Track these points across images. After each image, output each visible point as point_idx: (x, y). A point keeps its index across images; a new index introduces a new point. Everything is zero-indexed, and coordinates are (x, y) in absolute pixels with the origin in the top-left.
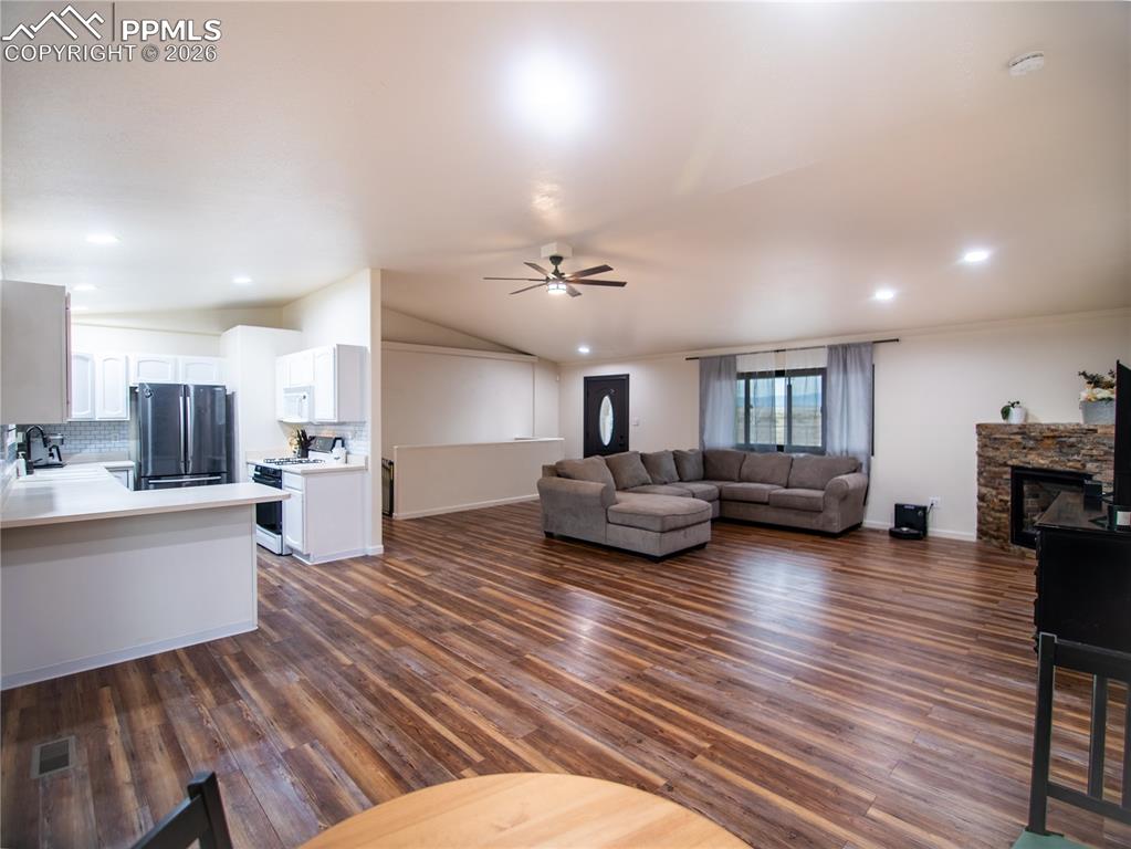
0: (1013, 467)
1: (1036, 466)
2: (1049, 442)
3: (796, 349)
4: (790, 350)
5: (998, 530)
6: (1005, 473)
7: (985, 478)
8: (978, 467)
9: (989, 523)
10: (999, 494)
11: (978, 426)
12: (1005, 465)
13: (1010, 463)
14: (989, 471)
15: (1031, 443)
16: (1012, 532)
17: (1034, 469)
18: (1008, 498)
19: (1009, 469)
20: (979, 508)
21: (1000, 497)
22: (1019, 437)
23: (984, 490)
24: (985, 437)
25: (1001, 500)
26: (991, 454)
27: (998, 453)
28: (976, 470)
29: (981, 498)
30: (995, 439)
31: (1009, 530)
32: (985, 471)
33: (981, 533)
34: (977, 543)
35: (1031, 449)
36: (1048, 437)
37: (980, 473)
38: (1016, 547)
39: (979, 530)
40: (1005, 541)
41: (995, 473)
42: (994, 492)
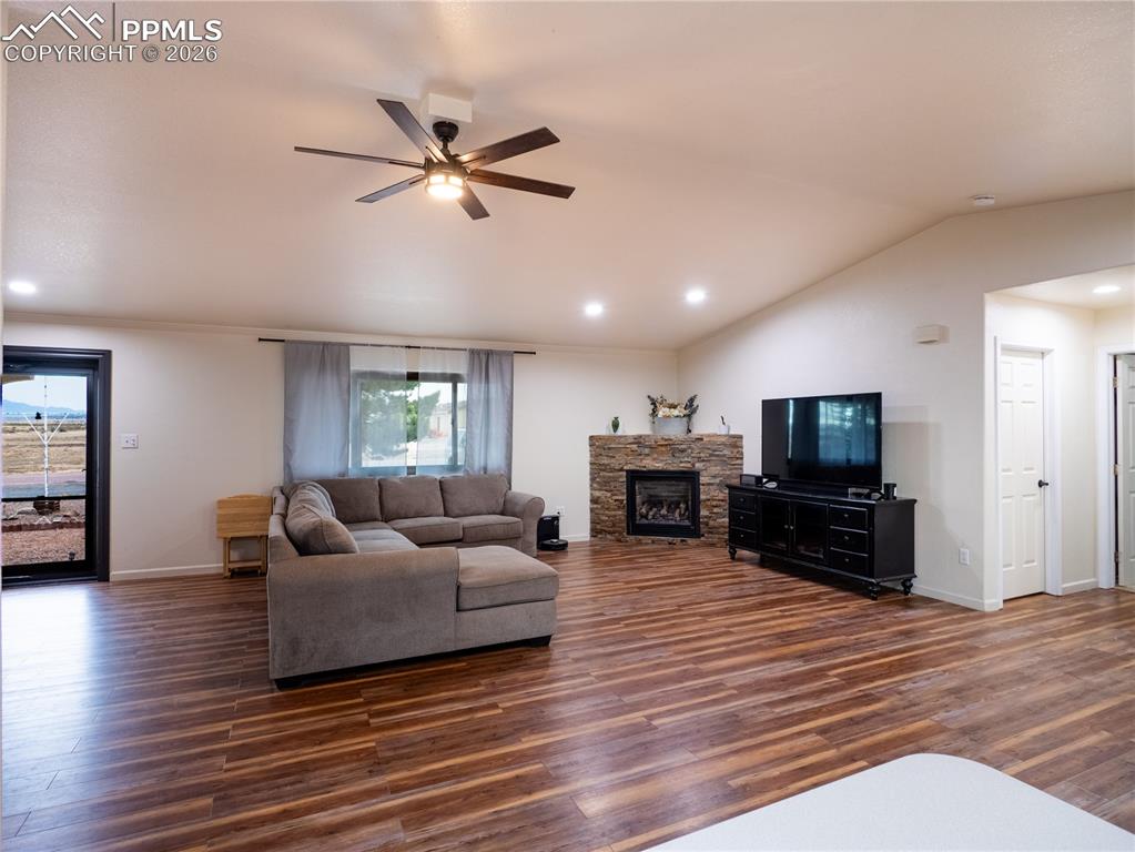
0: (627, 471)
1: (652, 468)
2: (663, 449)
3: (433, 348)
4: (424, 348)
5: (614, 525)
6: (621, 476)
7: (598, 483)
8: (591, 474)
9: (603, 521)
10: (613, 495)
11: (591, 438)
12: (622, 470)
13: (625, 468)
14: (604, 477)
15: (647, 451)
16: (628, 526)
17: (650, 472)
18: (625, 497)
19: (625, 473)
20: (592, 510)
21: (617, 498)
22: (635, 446)
23: (597, 494)
24: (597, 447)
25: (616, 500)
26: (606, 462)
27: (613, 460)
28: (589, 477)
29: (594, 501)
30: (609, 449)
31: (624, 525)
32: (599, 477)
33: (595, 532)
34: (591, 541)
35: (648, 455)
36: (662, 445)
37: (593, 480)
38: (632, 537)
39: (593, 530)
40: (621, 533)
41: (610, 477)
42: (609, 494)
